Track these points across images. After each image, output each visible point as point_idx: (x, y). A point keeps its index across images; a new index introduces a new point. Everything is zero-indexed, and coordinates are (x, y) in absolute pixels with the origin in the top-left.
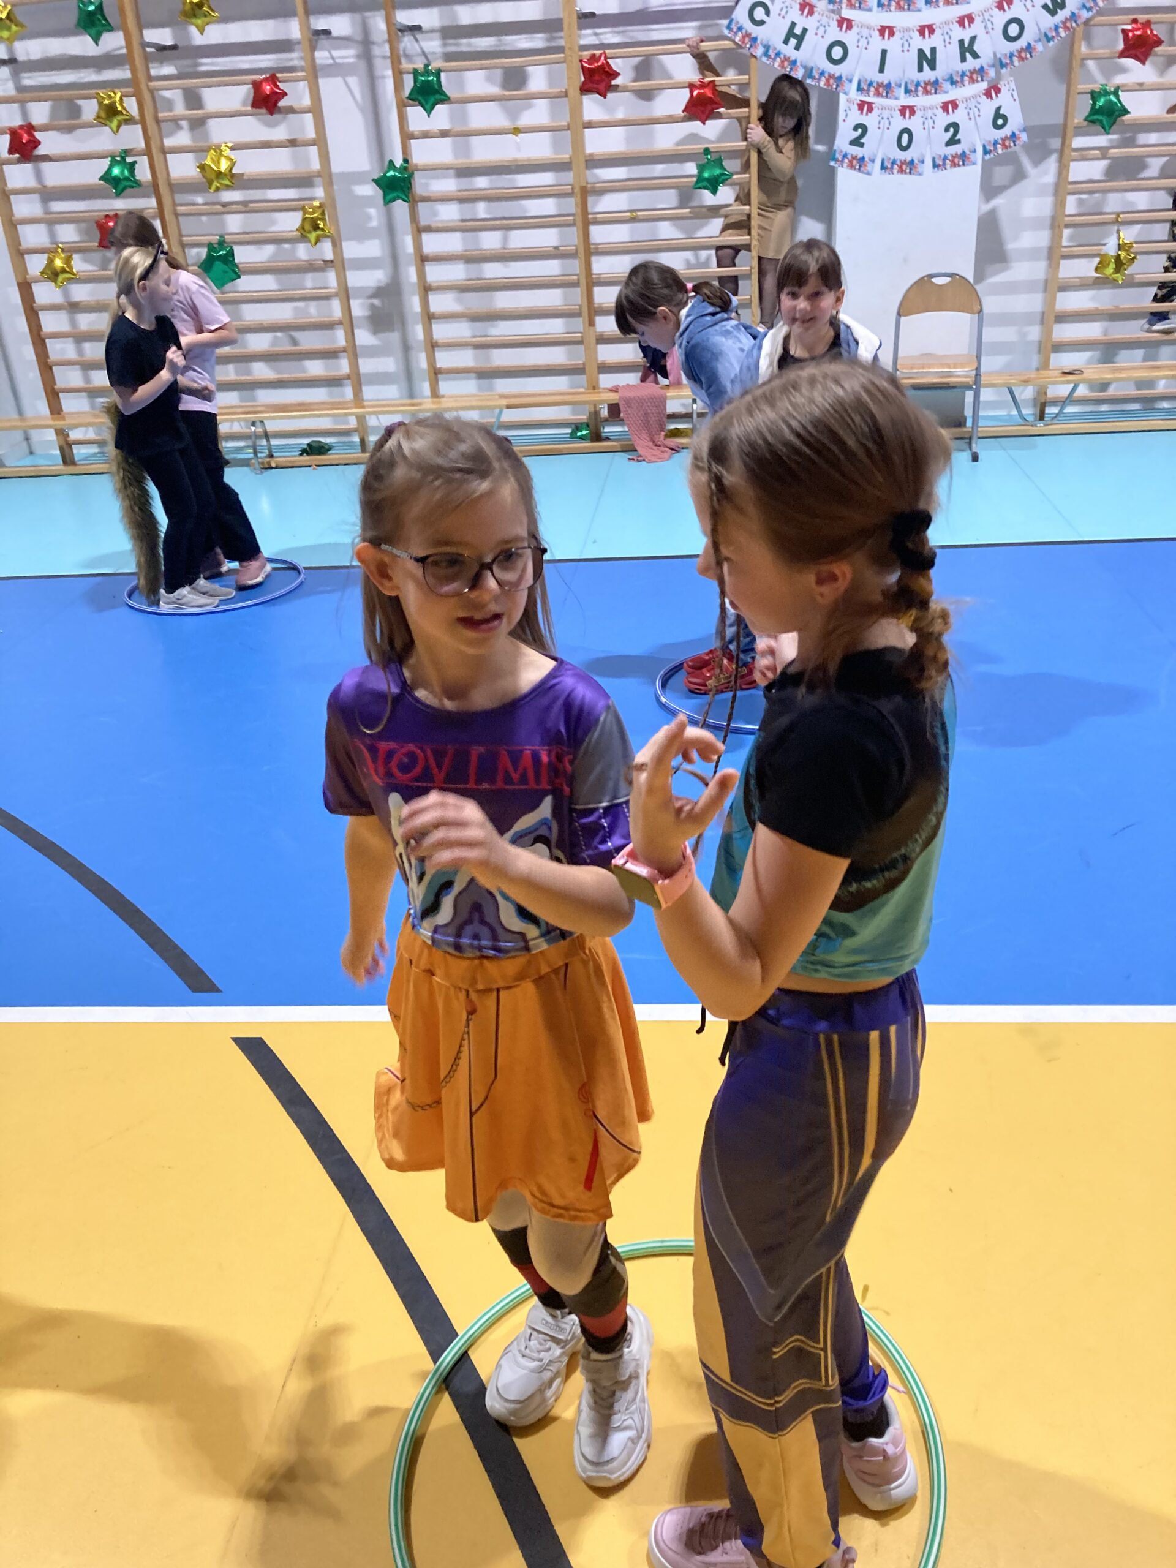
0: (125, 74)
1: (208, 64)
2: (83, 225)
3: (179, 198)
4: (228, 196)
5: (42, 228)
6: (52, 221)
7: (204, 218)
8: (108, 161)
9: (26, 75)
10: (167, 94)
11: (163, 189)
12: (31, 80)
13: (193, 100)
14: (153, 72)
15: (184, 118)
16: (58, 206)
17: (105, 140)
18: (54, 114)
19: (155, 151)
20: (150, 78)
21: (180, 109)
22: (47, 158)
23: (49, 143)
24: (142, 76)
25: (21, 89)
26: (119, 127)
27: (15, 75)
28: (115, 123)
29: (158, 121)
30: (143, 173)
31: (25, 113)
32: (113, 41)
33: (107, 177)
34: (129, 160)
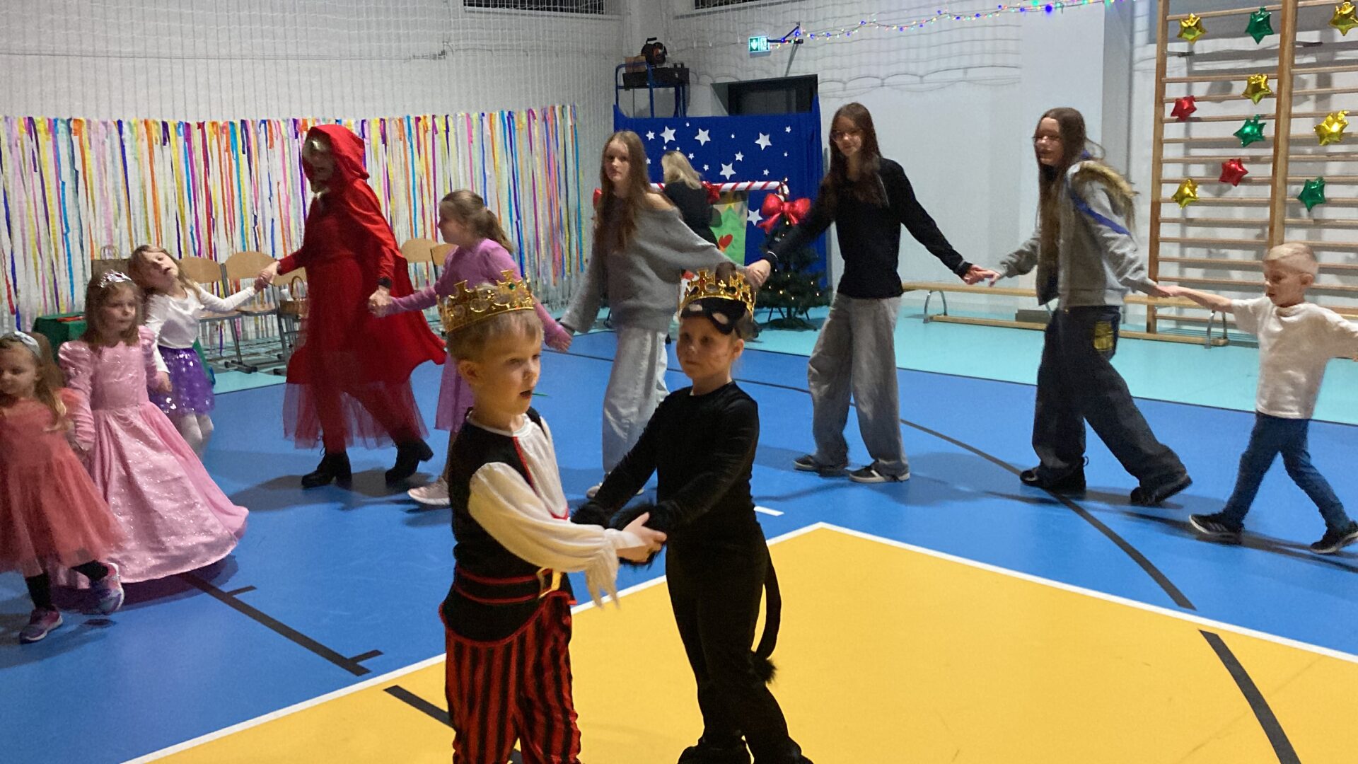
0: (1274, 62)
1: (1344, 55)
2: (1211, 166)
3: (1292, 148)
4: (1333, 149)
5: (1180, 166)
6: (1187, 162)
7: (1310, 164)
8: (1243, 123)
9: (1197, 63)
10: (1304, 77)
11: (1282, 143)
12: (1198, 67)
13: (1324, 80)
14: (1297, 61)
15: (1311, 93)
16: (1196, 152)
17: (1247, 108)
18: (1211, 90)
19: (1284, 116)
20: (1294, 66)
21: (1311, 86)
22: (1198, 120)
23: (1202, 109)
24: (1286, 65)
25: (1190, 72)
26: (1259, 100)
27: (1189, 64)
28: (1257, 96)
29: (1290, 95)
30: (1269, 131)
31: (1189, 89)
32: (1271, 41)
33: (1239, 134)
34: (1260, 122)
